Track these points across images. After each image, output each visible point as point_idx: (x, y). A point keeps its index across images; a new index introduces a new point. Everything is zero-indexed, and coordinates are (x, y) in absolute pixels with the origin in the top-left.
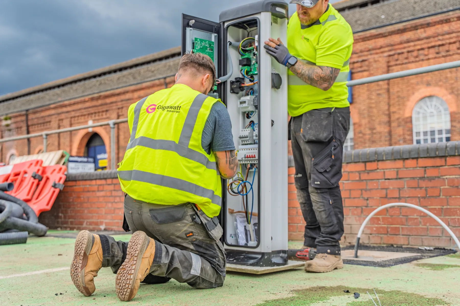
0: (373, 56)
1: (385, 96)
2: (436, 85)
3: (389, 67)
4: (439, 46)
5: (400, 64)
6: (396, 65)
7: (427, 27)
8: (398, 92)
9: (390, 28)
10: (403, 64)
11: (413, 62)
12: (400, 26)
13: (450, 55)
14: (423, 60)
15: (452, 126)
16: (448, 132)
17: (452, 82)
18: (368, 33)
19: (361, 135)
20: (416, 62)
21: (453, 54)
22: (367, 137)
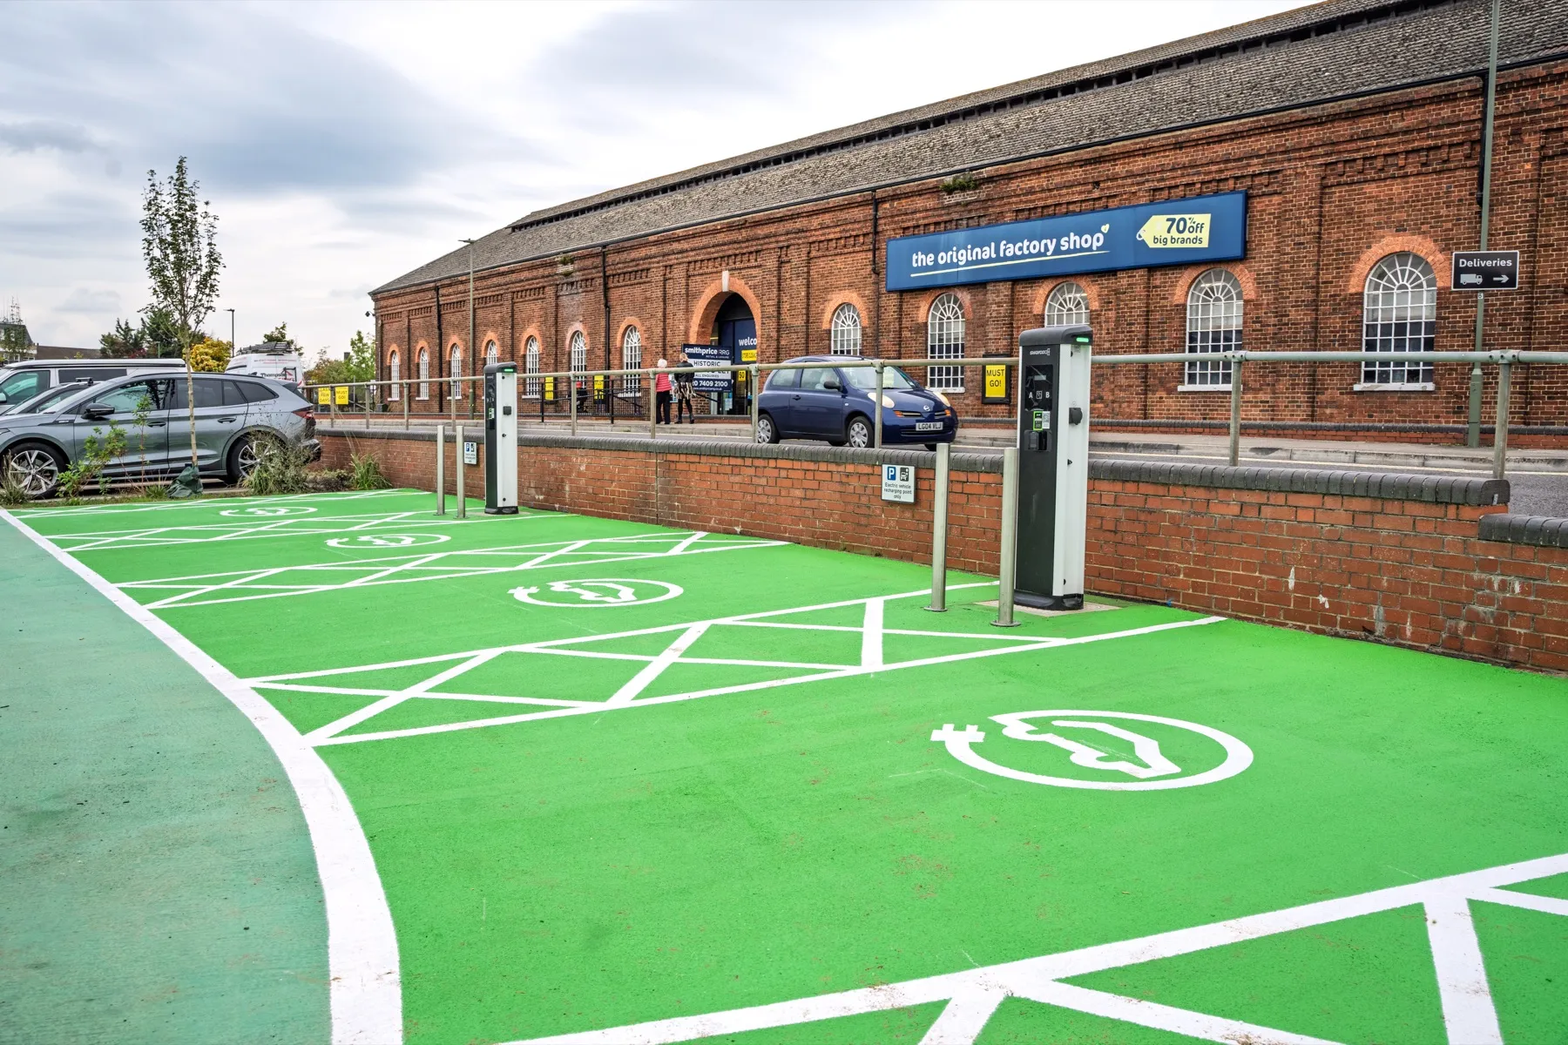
0: (1293, 164)
1: (1313, 248)
2: (1417, 230)
3: (1324, 187)
4: (1429, 149)
5: (1346, 184)
6: (1339, 184)
7: (1407, 108)
8: (1339, 240)
9: (1330, 108)
10: (1353, 183)
11: (1373, 180)
12: (1353, 104)
13: (1450, 170)
14: (1393, 177)
15: (1438, 317)
16: (1430, 327)
17: (1450, 225)
18: (1284, 116)
19: (1258, 326)
20: (1380, 179)
21: (1456, 169)
22: (1271, 330)
